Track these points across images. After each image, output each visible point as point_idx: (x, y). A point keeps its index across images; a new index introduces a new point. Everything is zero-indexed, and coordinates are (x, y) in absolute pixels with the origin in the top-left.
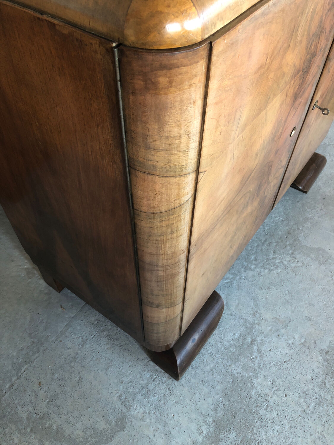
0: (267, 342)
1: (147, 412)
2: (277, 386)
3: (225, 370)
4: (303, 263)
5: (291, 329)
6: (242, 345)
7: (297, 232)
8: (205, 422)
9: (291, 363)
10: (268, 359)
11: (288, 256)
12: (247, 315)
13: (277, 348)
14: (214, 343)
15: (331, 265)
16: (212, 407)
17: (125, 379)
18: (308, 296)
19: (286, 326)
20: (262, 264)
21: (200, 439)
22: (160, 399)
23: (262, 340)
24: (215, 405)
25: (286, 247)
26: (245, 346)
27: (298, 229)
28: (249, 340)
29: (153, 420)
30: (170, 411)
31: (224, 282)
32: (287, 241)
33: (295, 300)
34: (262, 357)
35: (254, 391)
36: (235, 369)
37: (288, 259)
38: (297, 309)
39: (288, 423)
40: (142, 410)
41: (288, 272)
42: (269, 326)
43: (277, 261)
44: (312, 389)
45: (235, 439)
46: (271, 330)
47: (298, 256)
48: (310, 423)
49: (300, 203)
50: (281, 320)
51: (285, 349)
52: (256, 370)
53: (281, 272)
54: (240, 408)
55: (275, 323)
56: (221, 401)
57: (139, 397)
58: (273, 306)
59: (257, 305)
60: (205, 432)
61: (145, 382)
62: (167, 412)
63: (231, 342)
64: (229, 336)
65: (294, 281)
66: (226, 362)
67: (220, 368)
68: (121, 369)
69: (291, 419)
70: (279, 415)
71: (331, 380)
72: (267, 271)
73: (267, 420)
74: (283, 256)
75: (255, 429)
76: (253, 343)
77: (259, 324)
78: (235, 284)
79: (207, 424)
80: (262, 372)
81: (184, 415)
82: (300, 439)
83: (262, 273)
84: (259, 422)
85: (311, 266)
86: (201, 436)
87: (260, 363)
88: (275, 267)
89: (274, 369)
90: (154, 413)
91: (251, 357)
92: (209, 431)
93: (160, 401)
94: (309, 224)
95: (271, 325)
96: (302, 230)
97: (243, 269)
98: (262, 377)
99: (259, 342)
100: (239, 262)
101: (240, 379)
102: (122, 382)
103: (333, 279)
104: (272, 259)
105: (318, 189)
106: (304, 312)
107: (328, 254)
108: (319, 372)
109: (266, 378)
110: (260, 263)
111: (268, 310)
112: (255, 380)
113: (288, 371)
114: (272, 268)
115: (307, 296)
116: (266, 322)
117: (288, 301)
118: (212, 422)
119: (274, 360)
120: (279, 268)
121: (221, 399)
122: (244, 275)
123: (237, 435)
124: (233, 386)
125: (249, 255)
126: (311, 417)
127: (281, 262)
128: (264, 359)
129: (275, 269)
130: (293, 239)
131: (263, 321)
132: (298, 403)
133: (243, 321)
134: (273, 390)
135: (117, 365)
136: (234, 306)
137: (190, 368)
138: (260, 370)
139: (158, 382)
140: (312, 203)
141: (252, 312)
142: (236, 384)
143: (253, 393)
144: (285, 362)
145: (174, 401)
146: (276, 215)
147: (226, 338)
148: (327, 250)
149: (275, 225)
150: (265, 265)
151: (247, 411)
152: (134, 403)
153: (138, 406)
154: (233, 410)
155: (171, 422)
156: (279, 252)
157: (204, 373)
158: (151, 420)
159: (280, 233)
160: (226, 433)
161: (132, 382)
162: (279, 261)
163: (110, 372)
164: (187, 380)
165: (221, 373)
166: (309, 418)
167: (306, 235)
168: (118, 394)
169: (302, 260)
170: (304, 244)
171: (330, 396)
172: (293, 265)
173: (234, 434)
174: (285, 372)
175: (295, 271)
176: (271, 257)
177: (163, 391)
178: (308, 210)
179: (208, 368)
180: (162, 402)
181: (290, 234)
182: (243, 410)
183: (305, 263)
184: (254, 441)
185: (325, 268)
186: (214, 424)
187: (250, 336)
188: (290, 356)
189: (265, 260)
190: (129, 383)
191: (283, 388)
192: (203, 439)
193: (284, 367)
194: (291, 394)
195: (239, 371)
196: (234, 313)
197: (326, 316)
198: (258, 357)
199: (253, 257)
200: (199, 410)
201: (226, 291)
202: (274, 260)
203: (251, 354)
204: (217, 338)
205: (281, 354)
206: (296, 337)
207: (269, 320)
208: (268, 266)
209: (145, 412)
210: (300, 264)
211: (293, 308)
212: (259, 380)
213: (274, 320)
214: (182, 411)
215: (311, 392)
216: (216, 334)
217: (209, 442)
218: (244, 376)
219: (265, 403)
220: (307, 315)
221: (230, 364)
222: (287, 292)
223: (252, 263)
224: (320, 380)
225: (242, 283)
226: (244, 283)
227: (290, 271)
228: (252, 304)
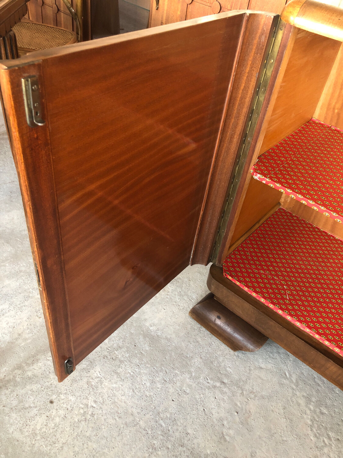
0: (224, 398)
1: (168, 294)
2: (182, 394)
3: (197, 352)
5: (239, 428)
6: (220, 373)
8: (158, 330)
9: (203, 416)
10: (207, 393)
12: (251, 384)
13: (218, 406)
14: (221, 349)
16: (169, 337)
17: (191, 283)
19: (242, 423)
20: (317, 420)
21: (147, 324)
22: (177, 302)
23: (226, 393)
24: (170, 339)
26: (219, 375)
28: (226, 381)
29: (163, 296)
30: (168, 307)
31: (286, 371)
33: (276, 445)
34: (209, 388)
35: (178, 373)
36: (197, 361)
38: (264, 444)
39: (151, 395)
40: (170, 291)
42: (241, 404)
43: (325, 440)
44: (177, 430)
45: (144, 349)
46: (236, 405)
48: (147, 416)
50: (249, 420)
51: (217, 414)
52: (196, 379)
53: (312, 440)
54: (166, 358)
55: (244, 411)
56: (172, 344)
57: (179, 290)
58: (265, 416)
60: (151, 328)
61: (190, 294)
62: (167, 305)
63: (223, 364)
64: (228, 363)
66: (204, 355)
67: (199, 349)
68: (199, 280)
69: (153, 399)
70: (158, 389)
71: (185, 454)
73: (155, 378)
75: (149, 366)
76: (223, 384)
77: (242, 393)
78: (285, 381)
79: (157, 331)
80: (195, 385)
81: (164, 316)
82: (136, 402)
83: (305, 416)
84: (154, 370)
86: (149, 325)
87: (203, 385)
89: (198, 397)
90: (167, 298)
91: (208, 378)
92: (152, 332)
93: (176, 302)
95: (242, 407)
98: (191, 383)
99: (224, 389)
100: (314, 393)
101: (189, 363)
102: (189, 280)
104: (328, 435)
108: (194, 444)
109: (190, 386)
111: (259, 408)
112: (188, 376)
113: (195, 410)
114: (315, 430)
116: (245, 403)
118: (158, 334)
119: (206, 400)
120: (316, 439)
121: (174, 345)
122: (298, 393)
123: (147, 351)
124: (183, 356)
126: (153, 419)
127: (326, 444)
128: (207, 389)
129: (314, 433)
131: (246, 400)
132: (166, 410)
133: (244, 379)
134: (179, 390)
135: (201, 278)
136: (259, 375)
137: (199, 326)
138: (196, 383)
139: (189, 302)
141: (255, 391)
142: (185, 359)
143: (177, 372)
144: (204, 410)
145: (174, 311)
147: (226, 360)
150: (317, 422)
151: (163, 363)
152: (175, 286)
153: (173, 288)
154: (164, 351)
155: (161, 307)
156: (340, 446)
157: (195, 336)
158: (163, 295)
160: (149, 342)
161: (189, 286)
162: (327, 443)
163: (197, 274)
164: (190, 321)
165: (195, 349)
166: (152, 417)
168: (181, 278)
171: (170, 447)
173: (147, 349)
174: (195, 407)
177: (182, 305)
179: (199, 340)
180: (174, 303)
182: (165, 360)
184: (140, 363)
186: (156, 335)
187: (229, 383)
188: (210, 418)
190: (189, 284)
191: (180, 400)
192: (147, 326)
193: (199, 407)
194: (174, 406)
195: (197, 364)
196: (252, 372)
198: (208, 385)
199: (325, 411)
200: (167, 327)
201: (275, 370)
202: (327, 437)
203: (211, 379)
204: (226, 352)
205: (212, 409)
206: (231, 432)
207: (247, 406)
208: (316, 426)
209: (168, 292)
212: (188, 380)
213: (248, 412)
214: (167, 315)
215: (175, 427)
216: (230, 352)
217: (144, 330)
218: (192, 367)
219: (168, 379)
220: (258, 454)
221: (202, 358)
222: (285, 439)
224: (186, 442)
227: (315, 452)
228: (264, 393)
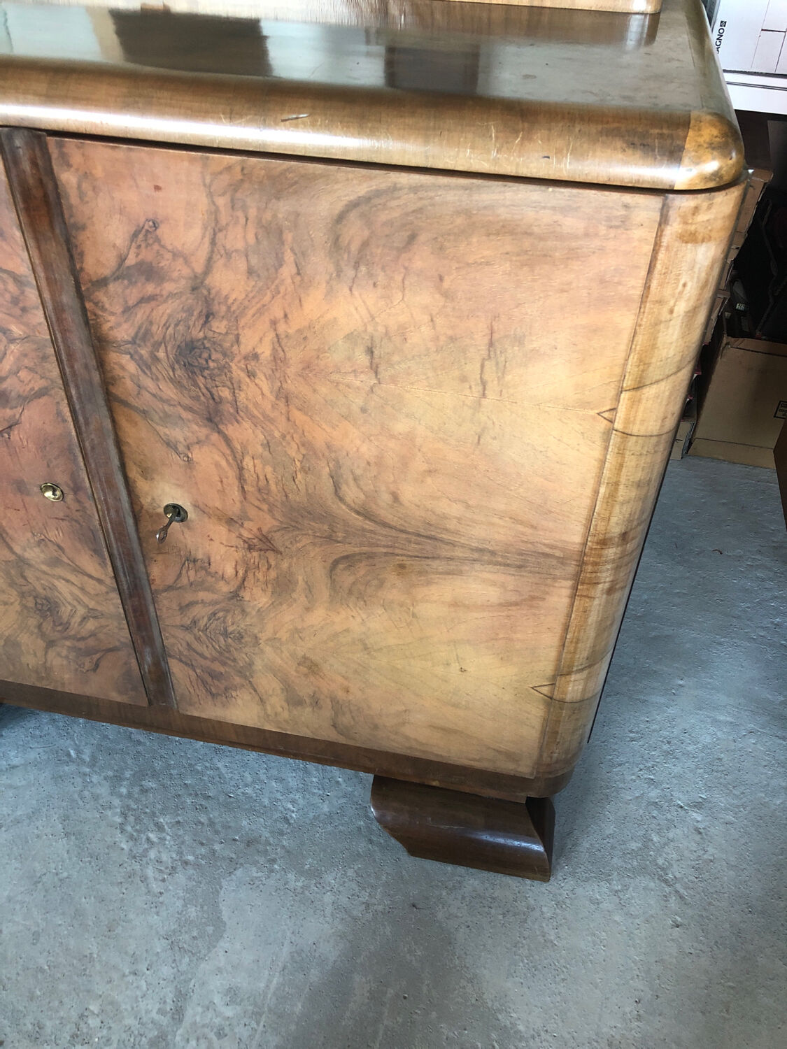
4: (161, 893)
7: (262, 860)
11: (174, 856)
15: (173, 965)
18: (60, 925)
25: (202, 844)
27: (273, 861)
32: (222, 843)
37: (165, 857)
41: (125, 865)
47: (181, 877)
49: (370, 846)
59: (18, 822)
65: (99, 884)
72: (118, 820)
74: (172, 843)
85: (157, 914)
88: (135, 834)
94: (300, 884)
96: (272, 871)
97: (110, 773)
103: (127, 976)
105: (450, 884)
106: (11, 924)
107: (209, 951)
110: (137, 801)
115: (60, 922)
117: (39, 882)
125: (155, 775)
130: (234, 856)
140: (384, 878)
146: (301, 802)
148: (224, 944)
149: (265, 807)
159: (244, 823)
167: (257, 883)
169: (170, 890)
170: (224, 883)
172: (150, 872)
175: (130, 880)
176: (162, 820)
178: (350, 873)
181: (248, 846)
183: (161, 899)
185: (159, 950)
189: (148, 811)
197: (9, 979)
210: (156, 887)
211: (19, 898)
223: (132, 785)
225: (72, 780)
226: (73, 784)
